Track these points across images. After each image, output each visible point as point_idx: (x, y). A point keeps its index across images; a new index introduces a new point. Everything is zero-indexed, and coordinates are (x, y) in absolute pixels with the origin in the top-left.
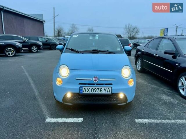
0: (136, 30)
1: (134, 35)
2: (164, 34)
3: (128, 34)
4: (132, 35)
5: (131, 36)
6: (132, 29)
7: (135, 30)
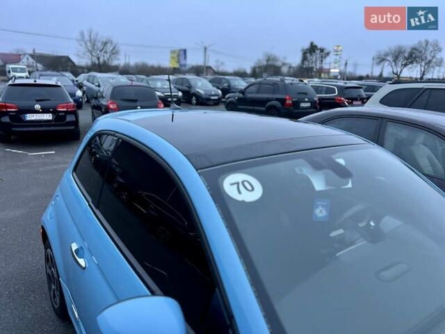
0: (111, 48)
1: (108, 59)
2: (178, 62)
3: (92, 56)
4: (101, 60)
5: (99, 63)
6: (99, 45)
7: (109, 48)
